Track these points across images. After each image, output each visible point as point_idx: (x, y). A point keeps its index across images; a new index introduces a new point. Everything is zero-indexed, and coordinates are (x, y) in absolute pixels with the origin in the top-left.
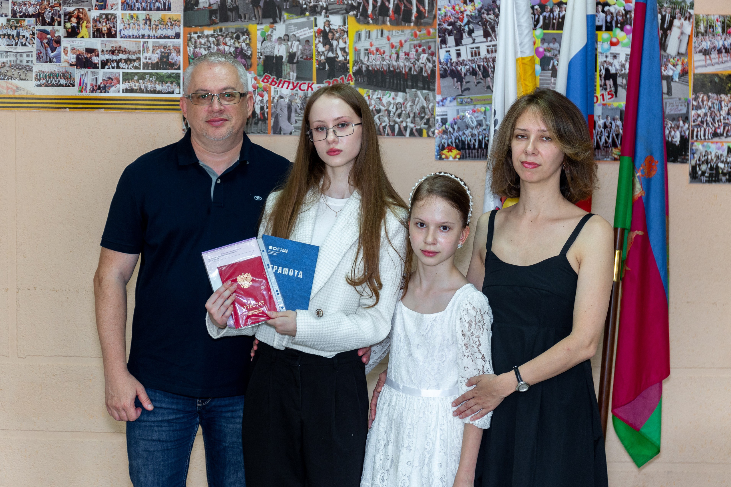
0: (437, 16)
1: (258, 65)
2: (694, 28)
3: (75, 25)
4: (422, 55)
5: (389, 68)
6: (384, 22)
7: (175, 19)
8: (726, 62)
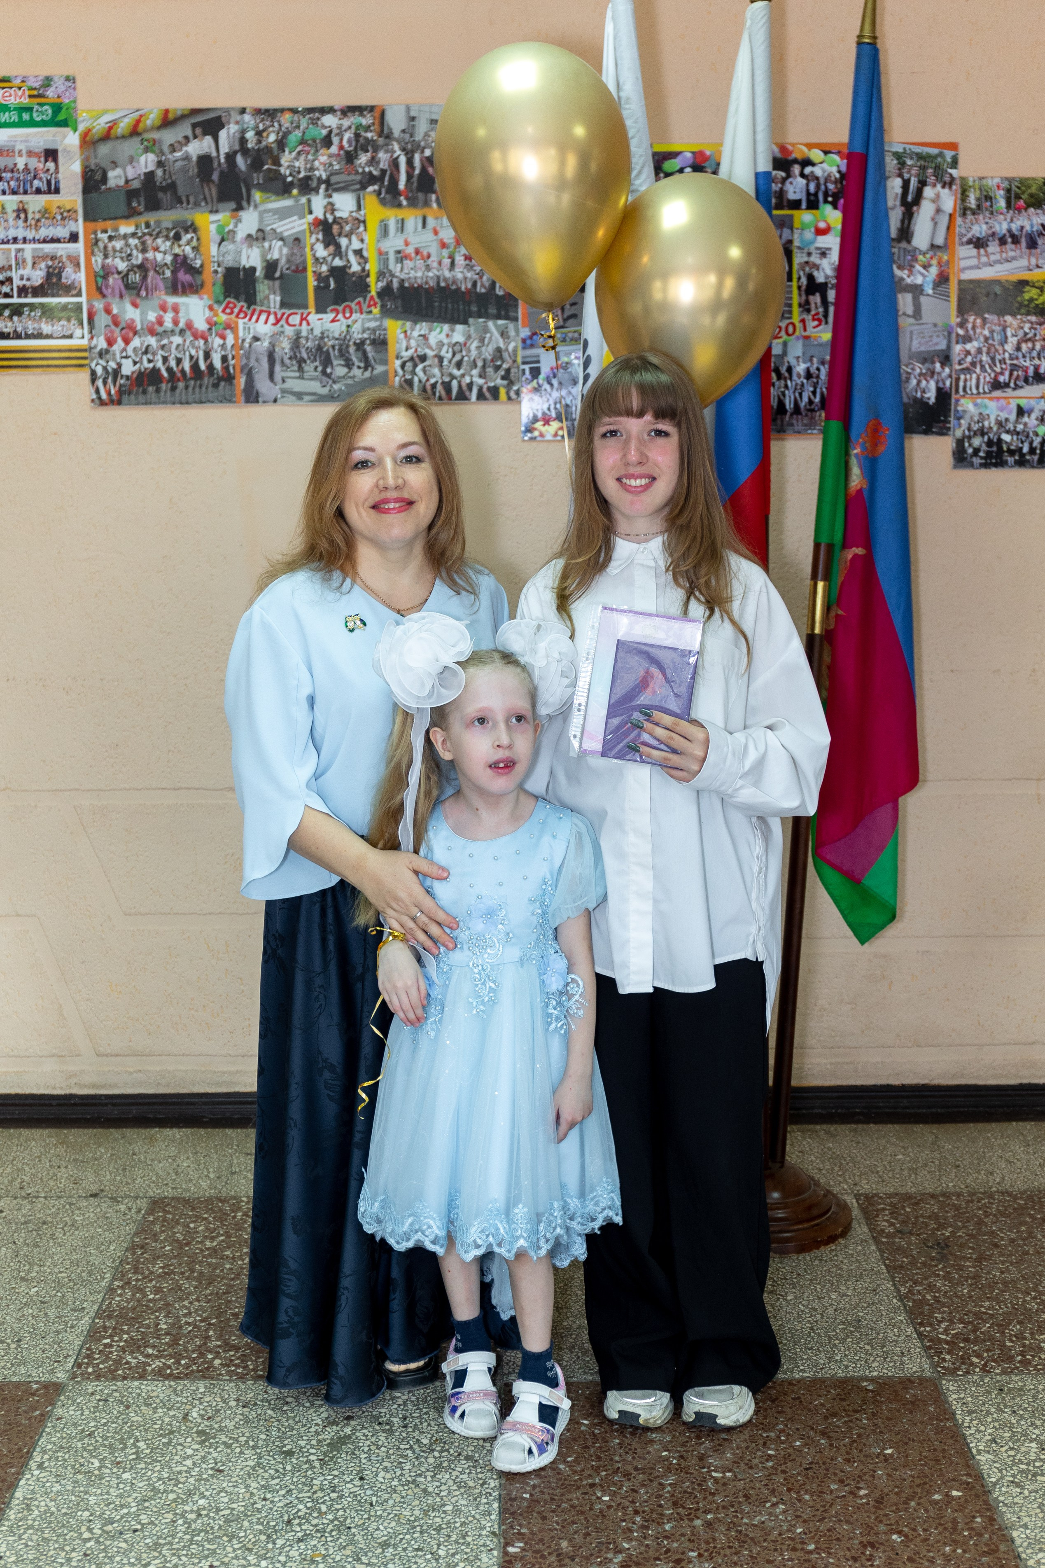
1: (214, 284)
2: (959, 201)
5: (438, 283)
6: (427, 204)
7: (68, 208)
8: (1014, 258)
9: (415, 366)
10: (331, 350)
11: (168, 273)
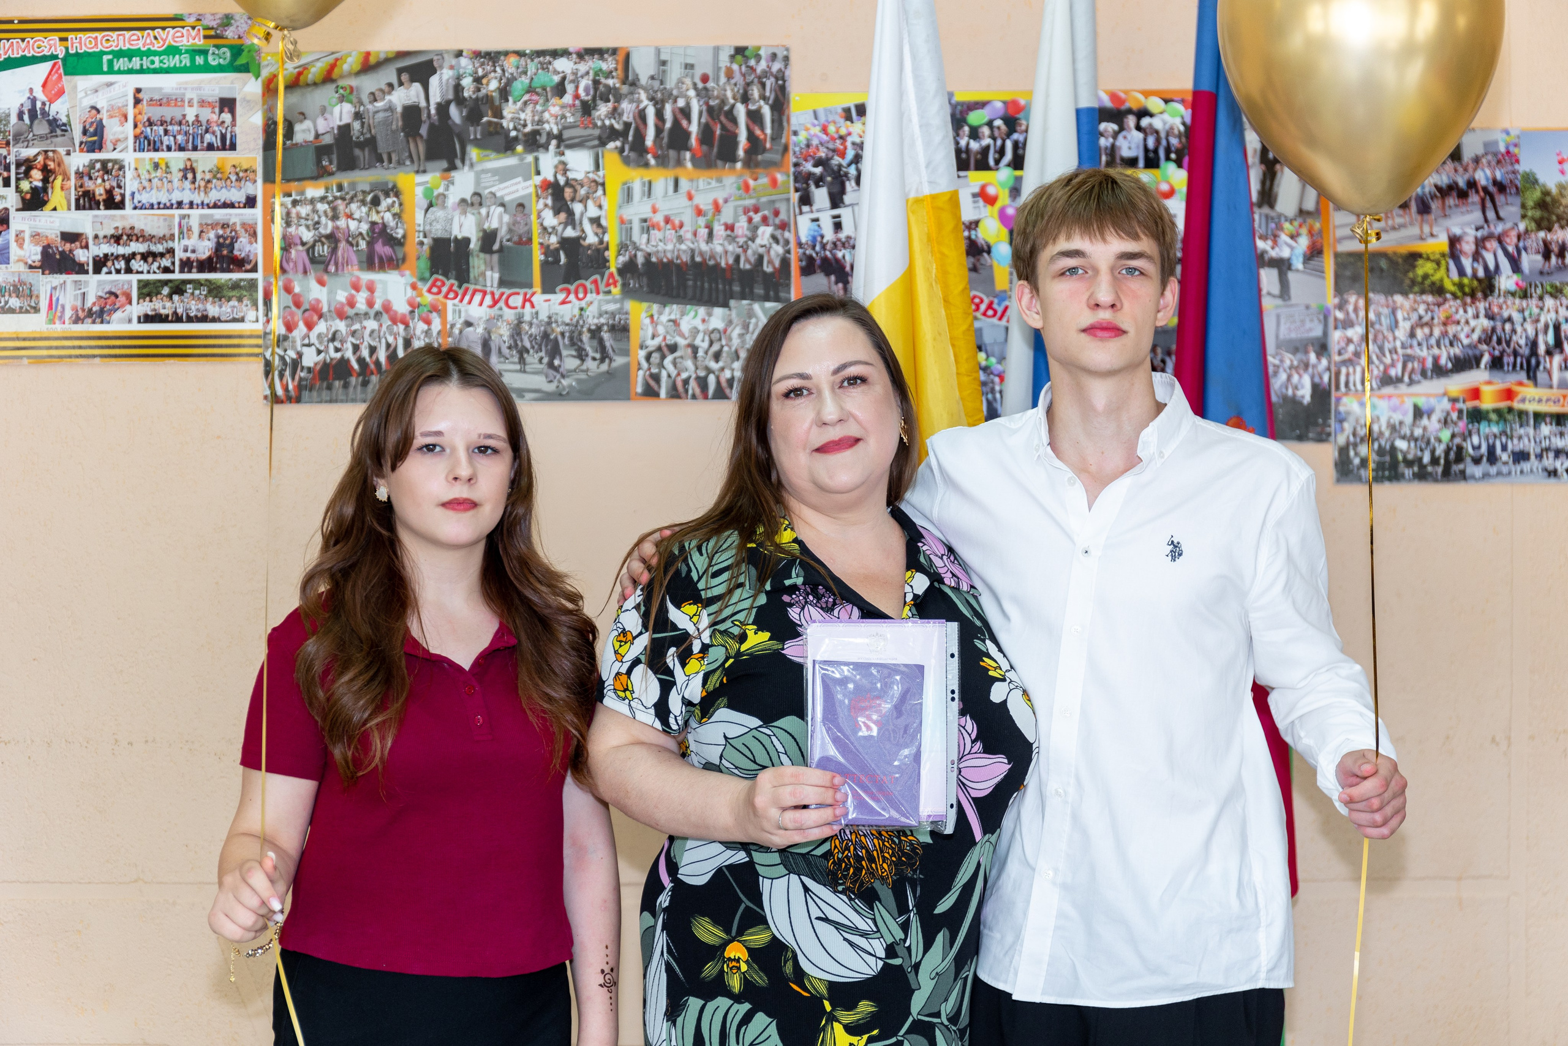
0: (791, 147)
1: (418, 258)
3: (40, 184)
4: (762, 229)
5: (693, 257)
6: (679, 163)
7: (245, 167)
8: (1402, 226)
9: (663, 357)
10: (560, 338)
11: (363, 245)
